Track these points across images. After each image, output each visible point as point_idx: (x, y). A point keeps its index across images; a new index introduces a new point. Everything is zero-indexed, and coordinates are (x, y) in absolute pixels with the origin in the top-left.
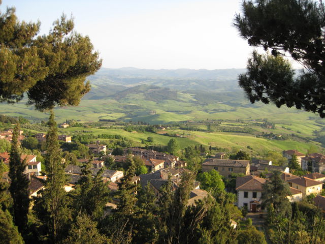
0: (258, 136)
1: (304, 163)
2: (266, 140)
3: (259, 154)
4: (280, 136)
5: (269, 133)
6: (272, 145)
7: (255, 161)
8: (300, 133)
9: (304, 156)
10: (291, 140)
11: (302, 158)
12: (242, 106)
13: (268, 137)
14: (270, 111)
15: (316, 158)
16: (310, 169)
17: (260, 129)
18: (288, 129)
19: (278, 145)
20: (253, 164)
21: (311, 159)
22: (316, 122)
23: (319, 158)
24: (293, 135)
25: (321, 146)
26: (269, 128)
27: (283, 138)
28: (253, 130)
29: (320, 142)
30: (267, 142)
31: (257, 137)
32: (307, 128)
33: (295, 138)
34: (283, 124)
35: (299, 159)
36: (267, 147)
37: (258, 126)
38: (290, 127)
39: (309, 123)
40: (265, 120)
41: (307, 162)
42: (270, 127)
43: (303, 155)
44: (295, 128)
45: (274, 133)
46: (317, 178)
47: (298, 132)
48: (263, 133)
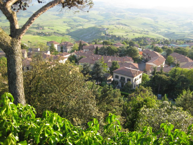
0: (34, 35)
1: (59, 48)
2: (39, 37)
3: (35, 45)
4: (47, 34)
5: (40, 32)
6: (43, 39)
7: (31, 49)
8: (59, 31)
9: (59, 44)
10: (53, 36)
11: (57, 45)
12: (24, 17)
13: (40, 35)
14: (41, 19)
15: (65, 44)
16: (62, 51)
17: (35, 31)
18: (52, 29)
19: (47, 39)
21: (62, 45)
22: (68, 24)
23: (67, 44)
24: (55, 33)
25: (71, 38)
26: (40, 29)
27: (49, 35)
28: (31, 31)
29: (70, 35)
30: (39, 38)
31: (33, 35)
32: (63, 28)
33: (56, 34)
34: (49, 26)
36: (40, 41)
37: (34, 28)
38: (53, 28)
39: (64, 25)
40: (38, 25)
42: (41, 29)
44: (56, 29)
45: (44, 32)
46: (65, 55)
47: (58, 31)
48: (37, 32)
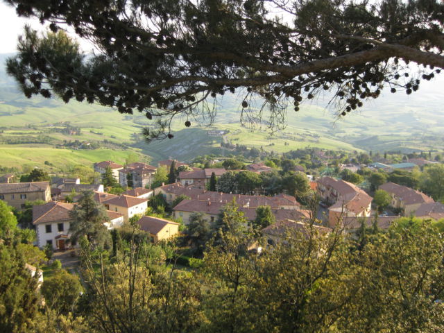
0: (58, 146)
1: (122, 178)
2: (70, 151)
3: (62, 171)
4: (88, 144)
5: (73, 141)
6: (79, 157)
7: (58, 181)
8: (114, 138)
9: (122, 168)
10: (103, 149)
11: (119, 171)
12: (34, 106)
13: (72, 146)
14: (72, 111)
15: (136, 169)
16: (130, 184)
17: (61, 137)
18: (98, 134)
19: (88, 156)
20: (55, 186)
21: (131, 171)
22: (135, 122)
23: (141, 168)
24: (106, 141)
26: (72, 134)
27: (93, 147)
28: (51, 138)
29: (140, 148)
30: (71, 154)
31: (57, 148)
32: (123, 131)
33: (108, 145)
34: (92, 127)
35: (116, 172)
36: (71, 161)
37: (57, 132)
38: (101, 131)
39: (125, 124)
40: (67, 124)
41: (126, 175)
42: (74, 133)
43: (120, 167)
44: (107, 133)
45: (81, 141)
46: (140, 194)
47: (112, 137)
48: (65, 141)
